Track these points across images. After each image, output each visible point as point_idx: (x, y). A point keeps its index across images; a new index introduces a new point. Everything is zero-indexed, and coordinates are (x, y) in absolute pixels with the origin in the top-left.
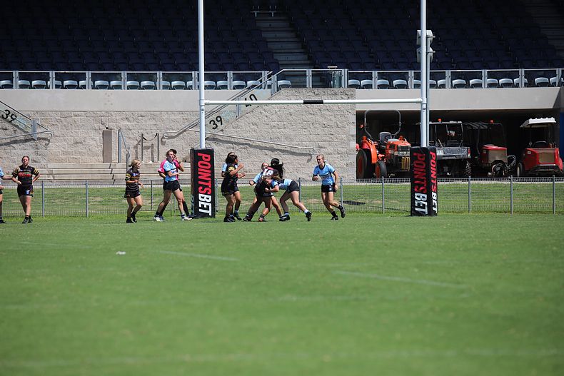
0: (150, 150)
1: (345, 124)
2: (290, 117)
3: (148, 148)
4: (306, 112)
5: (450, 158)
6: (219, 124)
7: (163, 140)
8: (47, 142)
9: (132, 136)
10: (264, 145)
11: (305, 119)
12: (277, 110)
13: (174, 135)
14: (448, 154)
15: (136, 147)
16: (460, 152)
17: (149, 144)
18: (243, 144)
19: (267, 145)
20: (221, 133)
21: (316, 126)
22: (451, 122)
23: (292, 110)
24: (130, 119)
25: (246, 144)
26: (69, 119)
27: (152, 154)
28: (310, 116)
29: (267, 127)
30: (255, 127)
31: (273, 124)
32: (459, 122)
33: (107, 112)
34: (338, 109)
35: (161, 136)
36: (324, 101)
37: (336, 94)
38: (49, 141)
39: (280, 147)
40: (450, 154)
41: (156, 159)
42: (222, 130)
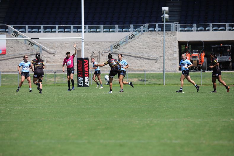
0: (97, 58)
1: (172, 46)
2: (148, 44)
3: (96, 57)
4: (155, 41)
5: (221, 61)
6: (118, 47)
7: (102, 54)
8: (54, 55)
9: (89, 52)
10: (137, 56)
11: (154, 44)
12: (142, 41)
13: (107, 51)
14: (220, 59)
15: (91, 57)
16: (226, 58)
17: (97, 55)
18: (128, 55)
19: (138, 56)
20: (118, 51)
21: (160, 47)
22: (226, 46)
23: (149, 41)
24: (89, 45)
25: (129, 55)
26: (63, 45)
27: (98, 60)
28: (157, 43)
29: (138, 48)
30: (133, 48)
31: (140, 47)
32: (229, 46)
33: (79, 42)
34: (168, 40)
35: (101, 52)
36: (40, 38)
37: (168, 34)
38: (55, 54)
39: (143, 57)
40: (221, 59)
41: (99, 62)
42: (119, 50)
